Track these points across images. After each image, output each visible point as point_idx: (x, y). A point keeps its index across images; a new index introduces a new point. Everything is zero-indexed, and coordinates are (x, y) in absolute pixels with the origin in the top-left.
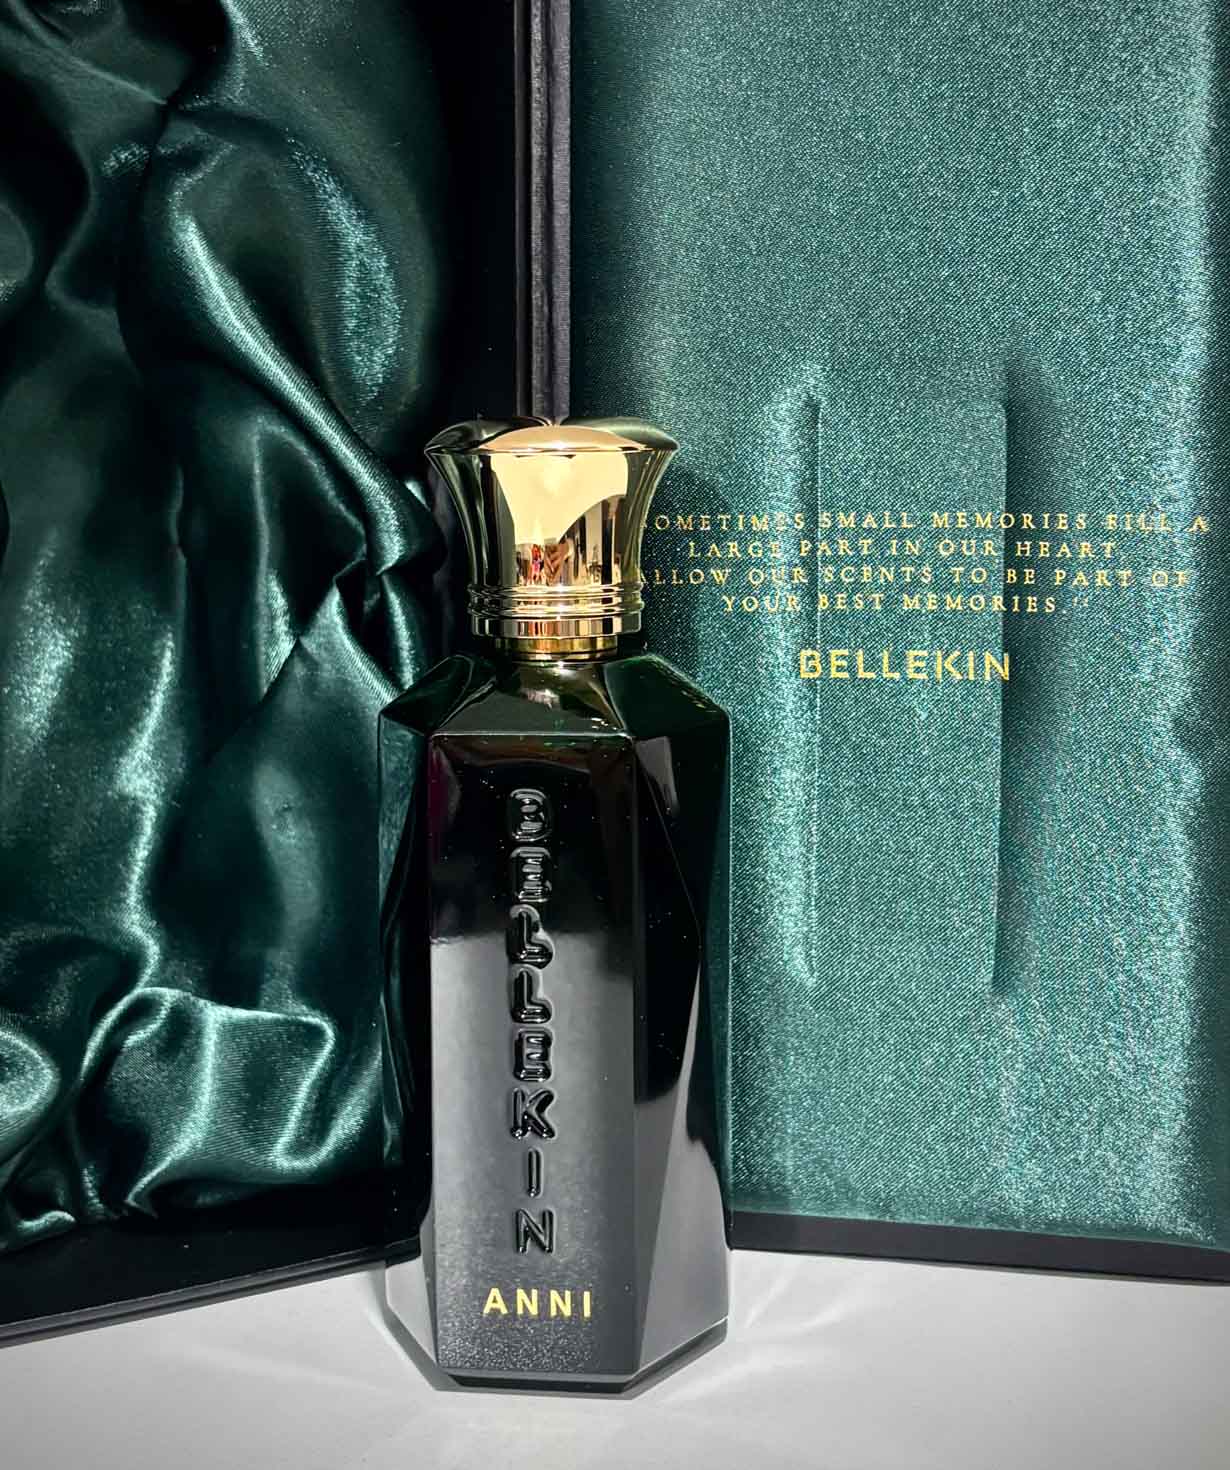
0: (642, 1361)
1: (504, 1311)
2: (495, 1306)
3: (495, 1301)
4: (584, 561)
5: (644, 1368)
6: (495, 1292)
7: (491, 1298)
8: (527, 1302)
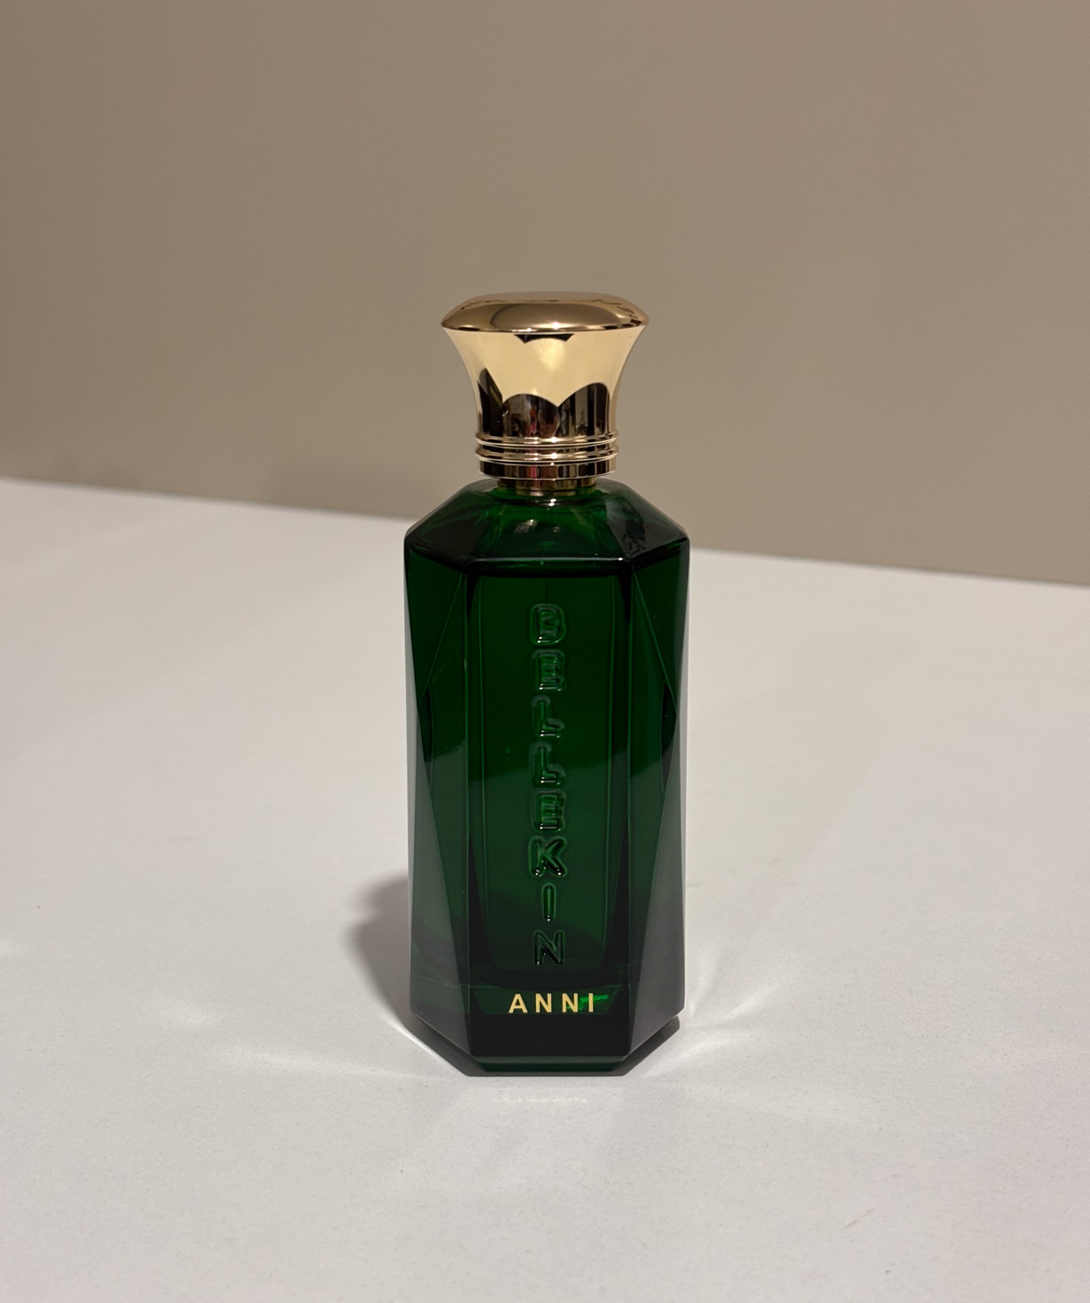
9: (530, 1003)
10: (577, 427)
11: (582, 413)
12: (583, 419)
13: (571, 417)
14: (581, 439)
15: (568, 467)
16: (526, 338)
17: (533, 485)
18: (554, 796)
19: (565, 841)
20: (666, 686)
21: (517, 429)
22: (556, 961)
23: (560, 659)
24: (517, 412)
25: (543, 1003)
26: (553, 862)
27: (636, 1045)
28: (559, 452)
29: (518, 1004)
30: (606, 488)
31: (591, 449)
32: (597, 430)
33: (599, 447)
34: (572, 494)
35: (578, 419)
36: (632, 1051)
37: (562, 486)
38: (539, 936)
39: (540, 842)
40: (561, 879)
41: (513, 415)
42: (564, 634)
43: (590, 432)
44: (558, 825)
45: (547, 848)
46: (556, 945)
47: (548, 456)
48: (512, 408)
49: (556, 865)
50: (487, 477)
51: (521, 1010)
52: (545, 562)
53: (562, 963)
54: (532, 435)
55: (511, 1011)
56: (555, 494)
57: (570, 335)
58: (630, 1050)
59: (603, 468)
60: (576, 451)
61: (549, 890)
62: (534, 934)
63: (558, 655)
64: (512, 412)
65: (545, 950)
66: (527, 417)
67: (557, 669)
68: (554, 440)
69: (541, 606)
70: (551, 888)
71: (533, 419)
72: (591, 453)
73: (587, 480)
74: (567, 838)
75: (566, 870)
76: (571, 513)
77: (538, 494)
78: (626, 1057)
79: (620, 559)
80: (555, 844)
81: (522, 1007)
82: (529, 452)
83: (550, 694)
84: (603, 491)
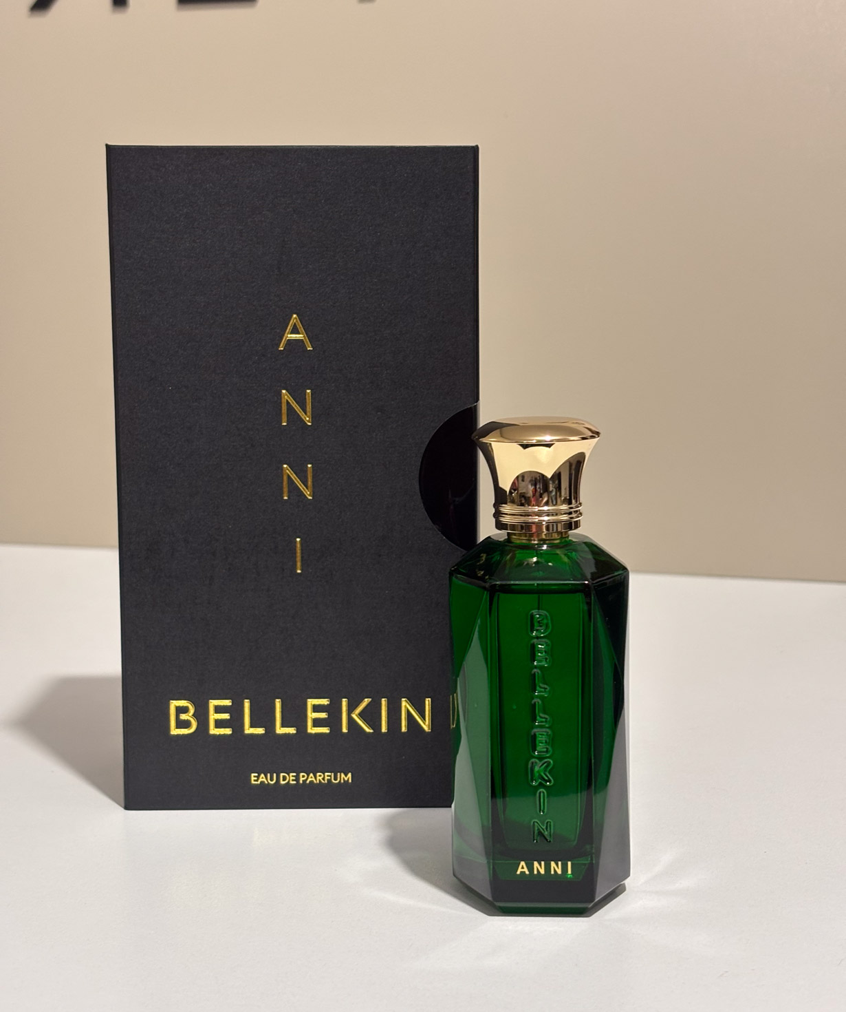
0: (597, 895)
1: (527, 873)
2: (523, 870)
3: (523, 868)
4: (560, 496)
5: (599, 898)
6: (523, 863)
7: (520, 866)
8: (539, 868)
9: (531, 868)
10: (563, 498)
11: (565, 489)
12: (565, 494)
13: (558, 493)
14: (564, 507)
15: (553, 525)
16: (525, 446)
17: (532, 537)
18: (545, 734)
19: (552, 762)
20: (615, 664)
21: (523, 501)
22: (547, 840)
23: (547, 645)
24: (524, 491)
25: (538, 867)
26: (544, 776)
27: (599, 896)
28: (548, 515)
29: (522, 868)
30: (575, 538)
31: (570, 513)
32: (573, 501)
33: (574, 512)
34: (558, 541)
35: (563, 493)
36: (596, 900)
37: (552, 536)
38: (536, 824)
39: (536, 763)
40: (548, 786)
41: (521, 493)
42: (549, 630)
43: (570, 503)
44: (547, 752)
45: (540, 767)
46: (547, 830)
47: (541, 518)
48: (520, 489)
49: (546, 778)
50: (500, 532)
51: (524, 872)
52: (538, 584)
53: (550, 841)
54: (533, 506)
55: (518, 873)
56: (547, 542)
57: (553, 444)
58: (594, 900)
59: (577, 525)
60: (562, 514)
61: (542, 794)
62: (532, 823)
63: (546, 643)
64: (520, 492)
65: (540, 834)
66: (530, 494)
67: (545, 652)
68: (546, 508)
69: (535, 612)
70: (543, 792)
71: (534, 495)
72: (571, 516)
73: (566, 533)
74: (553, 760)
75: (552, 781)
76: (557, 554)
77: (536, 542)
78: (593, 904)
79: (586, 582)
80: (545, 765)
81: (526, 870)
82: (531, 516)
83: (541, 668)
84: (574, 540)
